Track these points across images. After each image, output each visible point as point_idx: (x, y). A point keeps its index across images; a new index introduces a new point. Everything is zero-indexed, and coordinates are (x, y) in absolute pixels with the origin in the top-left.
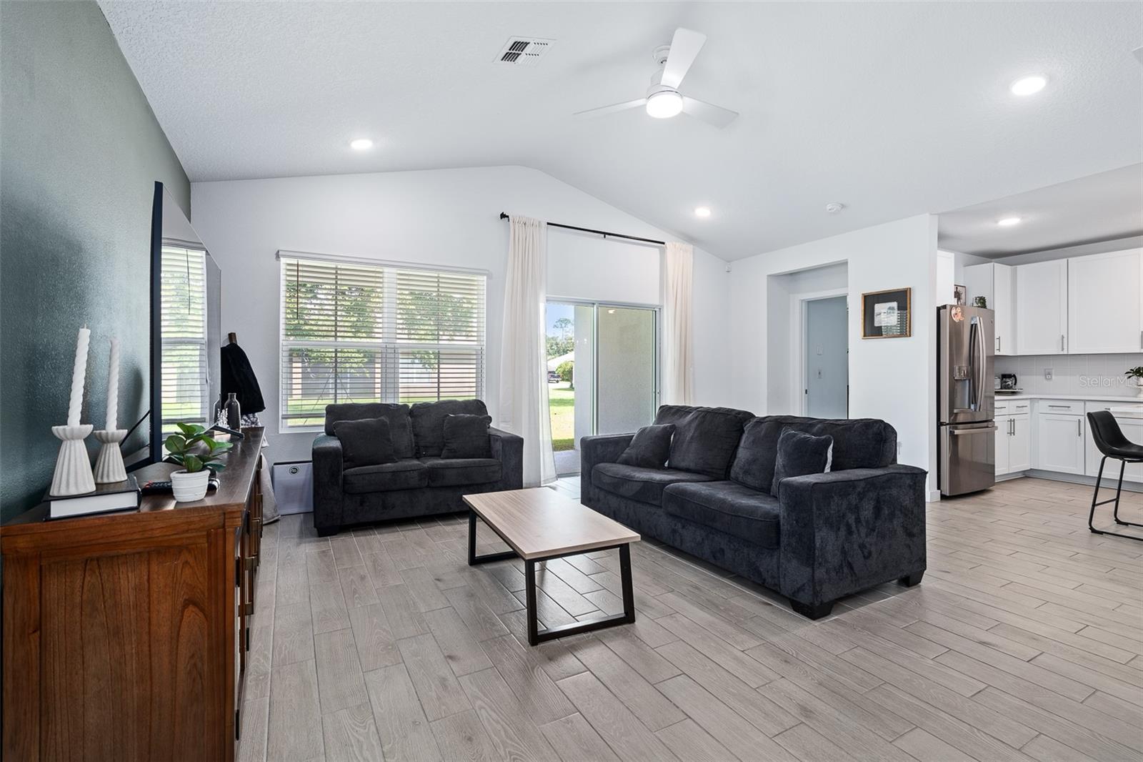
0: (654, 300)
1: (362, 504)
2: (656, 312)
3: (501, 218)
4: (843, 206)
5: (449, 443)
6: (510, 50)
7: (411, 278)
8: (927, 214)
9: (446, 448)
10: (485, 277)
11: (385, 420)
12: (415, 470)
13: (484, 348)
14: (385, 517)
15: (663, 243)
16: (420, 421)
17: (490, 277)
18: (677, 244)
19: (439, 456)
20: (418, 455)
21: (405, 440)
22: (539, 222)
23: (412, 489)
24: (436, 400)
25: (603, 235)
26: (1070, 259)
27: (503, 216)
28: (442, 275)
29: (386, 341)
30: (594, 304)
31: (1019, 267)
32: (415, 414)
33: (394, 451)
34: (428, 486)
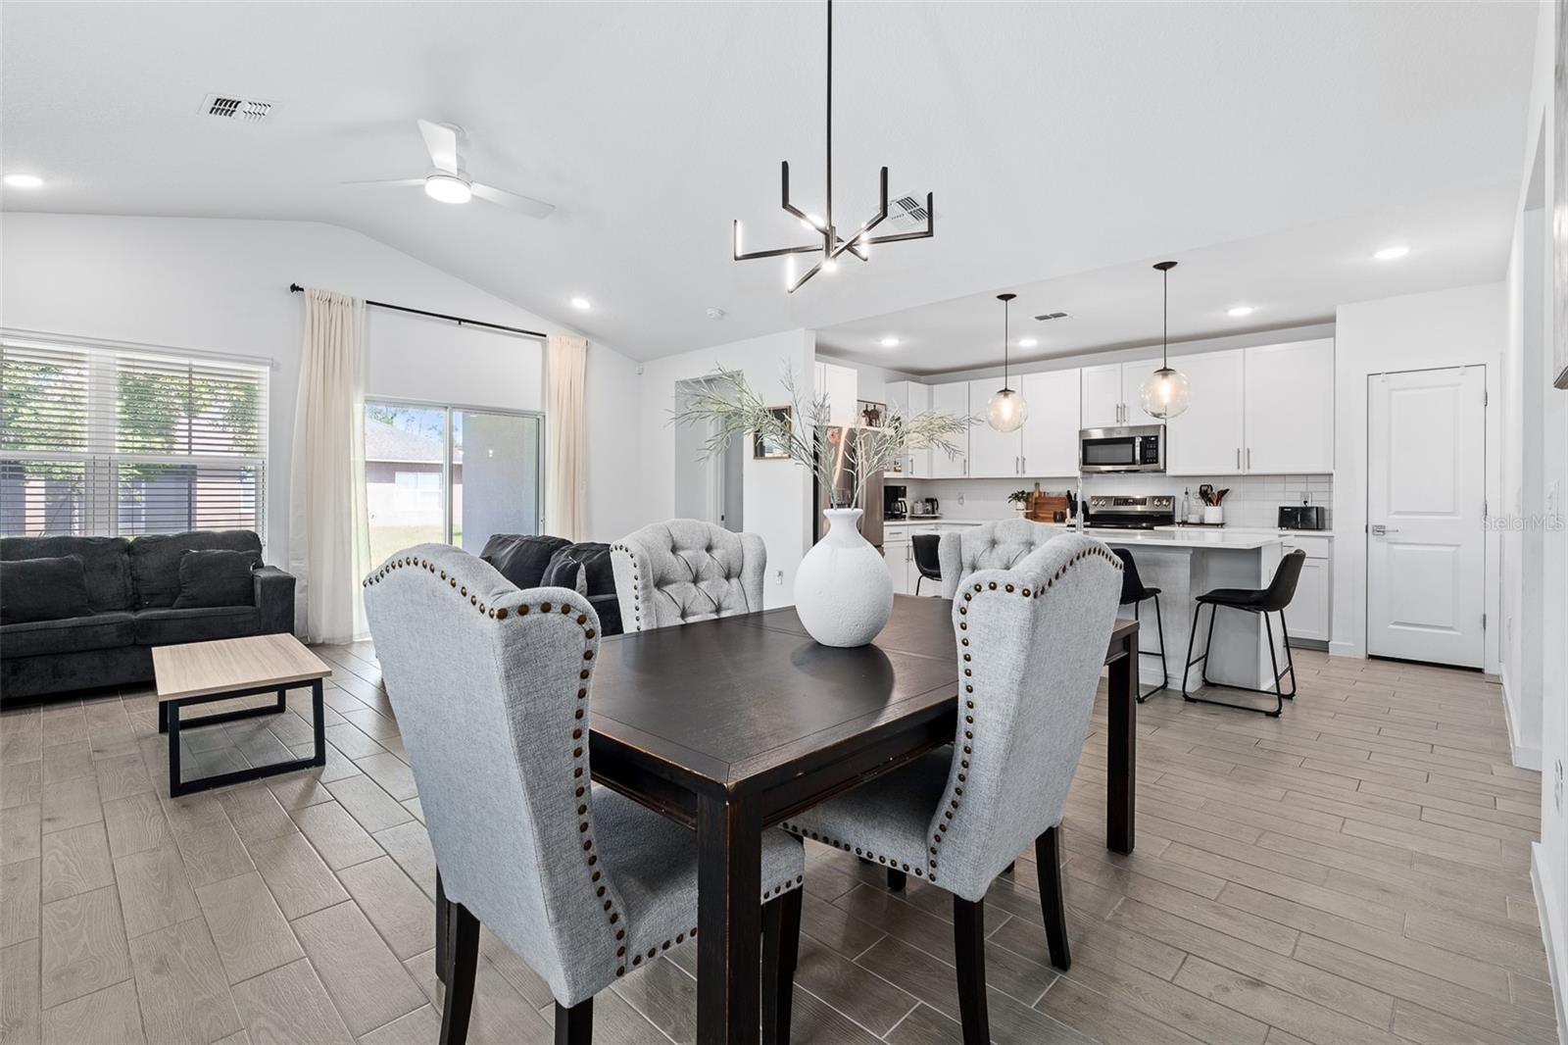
0: (535, 406)
1: (14, 672)
2: (539, 420)
3: (293, 291)
4: (723, 313)
5: (185, 588)
6: (216, 104)
7: (136, 364)
8: (802, 330)
9: (183, 595)
10: (268, 368)
11: (75, 559)
12: (112, 624)
13: (267, 462)
14: (58, 688)
15: (545, 336)
16: (143, 559)
17: (274, 366)
18: (564, 339)
19: (169, 606)
20: (137, 606)
21: (112, 586)
22: (353, 301)
23: (106, 649)
24: (186, 531)
25: (457, 322)
26: (972, 382)
27: (294, 288)
28: (195, 362)
29: (94, 450)
30: (446, 408)
31: (935, 387)
32: (138, 550)
33: (89, 601)
34: (135, 644)
